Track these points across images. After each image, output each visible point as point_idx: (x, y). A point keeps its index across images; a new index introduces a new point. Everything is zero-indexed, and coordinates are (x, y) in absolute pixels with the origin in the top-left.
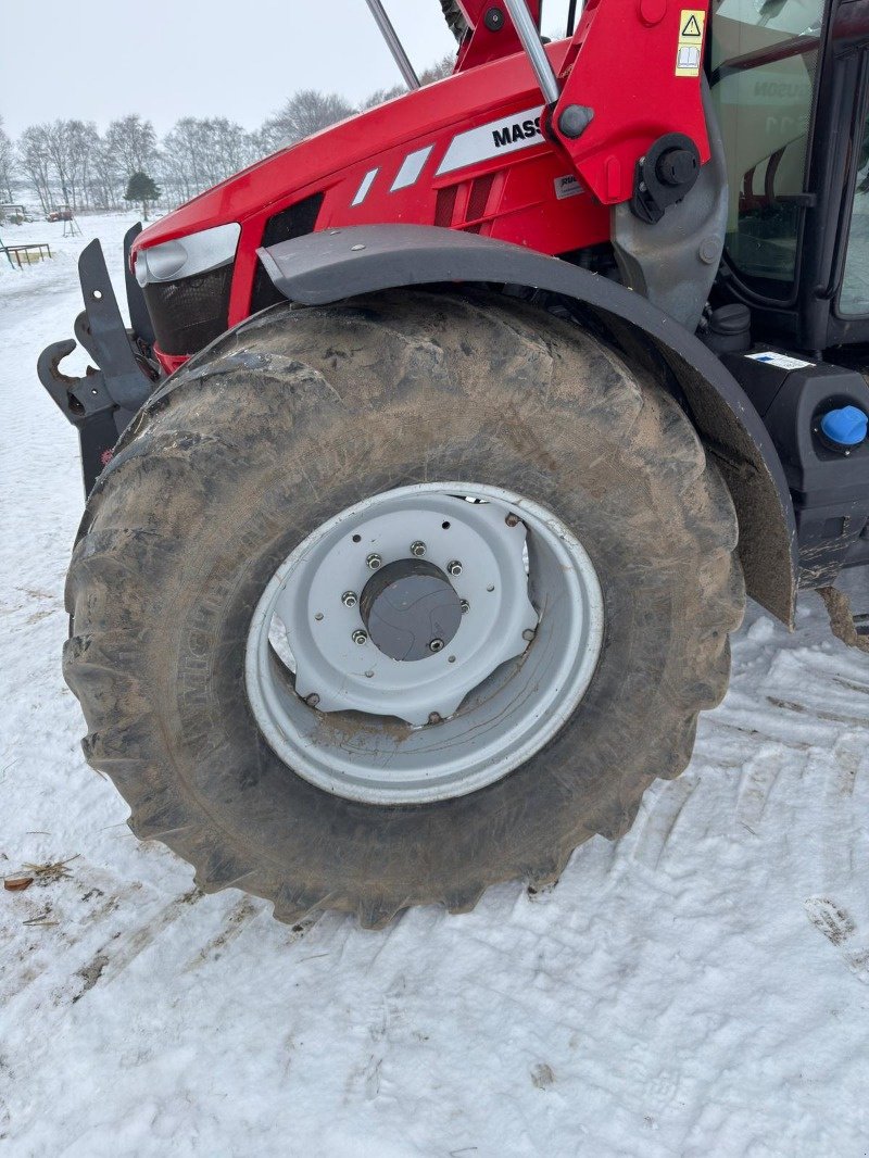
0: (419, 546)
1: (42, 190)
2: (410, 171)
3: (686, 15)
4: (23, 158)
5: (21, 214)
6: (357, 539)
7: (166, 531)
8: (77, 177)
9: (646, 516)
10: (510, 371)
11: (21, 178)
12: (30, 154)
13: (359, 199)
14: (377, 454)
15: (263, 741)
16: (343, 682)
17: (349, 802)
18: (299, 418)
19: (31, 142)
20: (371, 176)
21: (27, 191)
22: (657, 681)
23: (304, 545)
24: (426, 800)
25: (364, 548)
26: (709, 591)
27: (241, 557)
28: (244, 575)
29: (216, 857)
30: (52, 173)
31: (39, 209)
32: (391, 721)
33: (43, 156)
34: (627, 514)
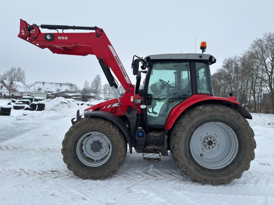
0: (98, 140)
1: (105, 94)
2: (109, 106)
3: (131, 97)
4: (103, 89)
5: (100, 98)
6: (92, 138)
7: (72, 132)
8: (112, 93)
9: (114, 138)
10: (101, 123)
11: (102, 92)
12: (105, 88)
13: (104, 108)
14: (90, 128)
15: (77, 155)
16: (88, 154)
17: (83, 164)
18: (84, 124)
19: (105, 86)
20: (105, 107)
21: (102, 94)
22: (116, 156)
23: (84, 136)
24: (92, 166)
25: (93, 139)
26: (121, 147)
27: (77, 135)
28: (77, 137)
29: (69, 164)
30: (108, 91)
31: (104, 98)
32: (93, 160)
33: (107, 89)
34: (113, 138)
